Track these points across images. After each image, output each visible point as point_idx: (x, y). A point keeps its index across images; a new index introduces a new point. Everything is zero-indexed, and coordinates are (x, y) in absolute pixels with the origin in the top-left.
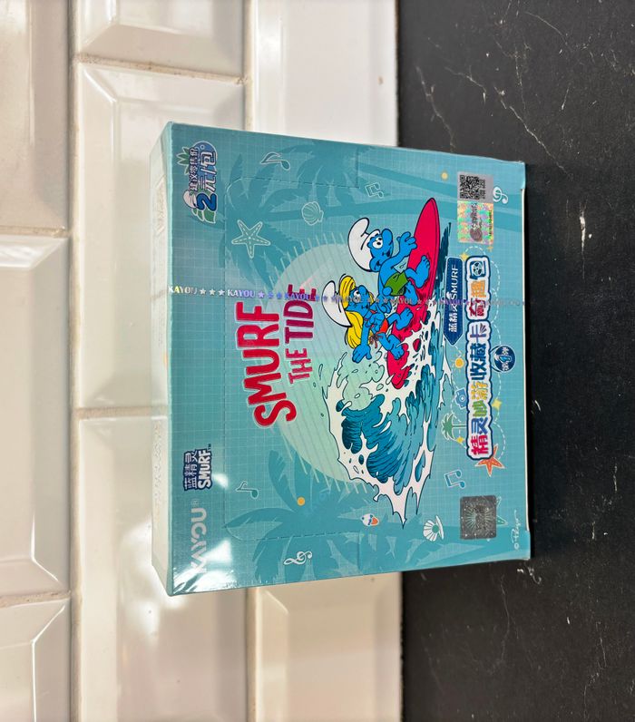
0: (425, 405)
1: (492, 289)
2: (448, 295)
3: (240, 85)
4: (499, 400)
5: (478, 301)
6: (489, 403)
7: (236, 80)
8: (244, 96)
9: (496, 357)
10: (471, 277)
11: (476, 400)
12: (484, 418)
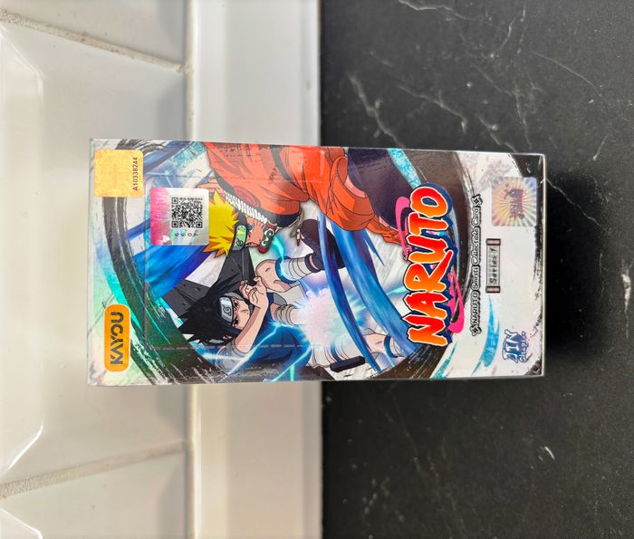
3: (181, 74)
7: (177, 67)
8: (184, 86)
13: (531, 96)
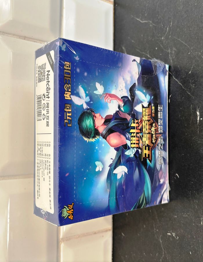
13: (173, 52)
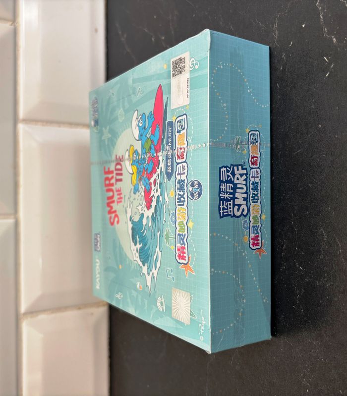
0: (158, 221)
1: (189, 138)
2: (167, 147)
4: (192, 221)
5: (181, 149)
6: (186, 223)
9: (190, 189)
10: (178, 132)
11: (180, 220)
12: (184, 234)
